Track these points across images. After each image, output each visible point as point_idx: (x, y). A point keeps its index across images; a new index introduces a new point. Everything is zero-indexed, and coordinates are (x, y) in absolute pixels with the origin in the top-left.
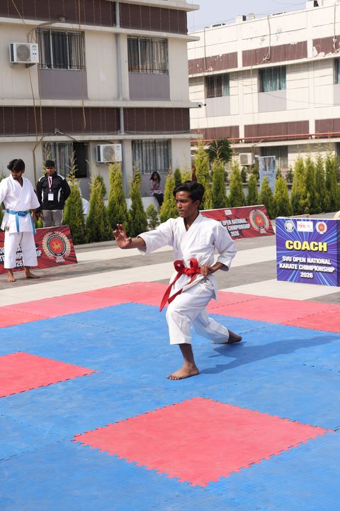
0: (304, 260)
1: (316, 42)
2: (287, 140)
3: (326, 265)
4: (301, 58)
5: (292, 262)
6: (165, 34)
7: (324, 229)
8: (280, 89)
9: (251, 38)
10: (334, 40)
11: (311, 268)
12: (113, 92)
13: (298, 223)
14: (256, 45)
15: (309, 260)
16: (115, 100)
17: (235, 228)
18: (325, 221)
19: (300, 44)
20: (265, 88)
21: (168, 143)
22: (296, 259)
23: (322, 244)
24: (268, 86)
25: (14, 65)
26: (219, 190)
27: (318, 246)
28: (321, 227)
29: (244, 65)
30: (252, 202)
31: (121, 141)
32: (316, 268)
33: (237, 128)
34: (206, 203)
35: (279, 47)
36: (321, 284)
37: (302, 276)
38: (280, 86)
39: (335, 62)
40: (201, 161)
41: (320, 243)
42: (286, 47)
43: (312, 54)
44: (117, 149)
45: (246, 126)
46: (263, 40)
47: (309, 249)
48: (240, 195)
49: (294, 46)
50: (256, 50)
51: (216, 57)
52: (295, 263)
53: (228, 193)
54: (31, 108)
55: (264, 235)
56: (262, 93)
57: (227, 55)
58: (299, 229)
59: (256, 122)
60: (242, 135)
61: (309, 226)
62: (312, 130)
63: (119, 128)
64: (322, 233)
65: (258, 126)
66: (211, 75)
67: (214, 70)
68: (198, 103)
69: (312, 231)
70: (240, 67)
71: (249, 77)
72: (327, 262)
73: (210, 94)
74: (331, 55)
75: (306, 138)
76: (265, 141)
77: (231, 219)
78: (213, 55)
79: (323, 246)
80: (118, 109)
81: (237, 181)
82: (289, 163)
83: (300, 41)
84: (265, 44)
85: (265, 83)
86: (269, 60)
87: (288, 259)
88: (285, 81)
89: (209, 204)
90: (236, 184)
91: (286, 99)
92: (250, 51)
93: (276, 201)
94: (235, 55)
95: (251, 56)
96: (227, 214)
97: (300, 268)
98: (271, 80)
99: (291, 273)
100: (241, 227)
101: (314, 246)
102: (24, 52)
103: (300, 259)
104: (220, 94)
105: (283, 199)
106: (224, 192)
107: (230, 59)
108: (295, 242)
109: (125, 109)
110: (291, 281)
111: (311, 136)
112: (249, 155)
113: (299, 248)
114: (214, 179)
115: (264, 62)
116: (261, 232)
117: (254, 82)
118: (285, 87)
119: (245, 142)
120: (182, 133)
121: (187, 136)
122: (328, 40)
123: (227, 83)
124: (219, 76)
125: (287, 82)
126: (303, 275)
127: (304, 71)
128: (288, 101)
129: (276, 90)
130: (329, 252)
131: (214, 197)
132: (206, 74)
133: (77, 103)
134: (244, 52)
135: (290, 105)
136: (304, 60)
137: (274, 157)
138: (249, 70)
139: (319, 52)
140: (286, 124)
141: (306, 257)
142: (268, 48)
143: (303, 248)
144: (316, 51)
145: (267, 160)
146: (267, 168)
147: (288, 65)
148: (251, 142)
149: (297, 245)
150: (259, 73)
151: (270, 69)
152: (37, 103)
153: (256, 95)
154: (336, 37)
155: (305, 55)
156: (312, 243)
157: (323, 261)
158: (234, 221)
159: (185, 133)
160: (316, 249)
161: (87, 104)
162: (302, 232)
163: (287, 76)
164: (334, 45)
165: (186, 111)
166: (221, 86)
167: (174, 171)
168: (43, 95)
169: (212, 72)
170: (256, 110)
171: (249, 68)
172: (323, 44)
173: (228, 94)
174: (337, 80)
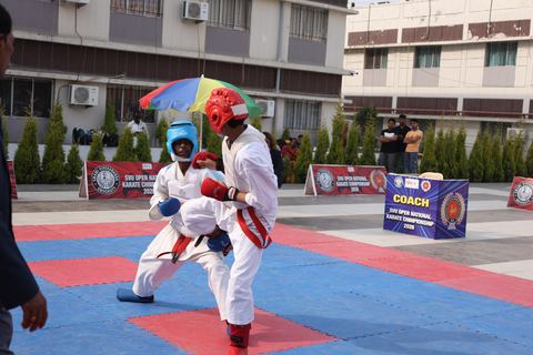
0: (408, 213)
1: (471, 26)
3: (427, 219)
4: (456, 40)
5: (397, 214)
6: (326, 6)
7: (428, 187)
8: (434, 66)
9: (412, 18)
10: (488, 25)
11: (413, 221)
12: (273, 54)
13: (406, 180)
14: (416, 24)
15: (413, 214)
16: (273, 60)
17: (356, 184)
18: (429, 180)
19: (455, 26)
20: (420, 65)
21: (318, 105)
22: (401, 212)
23: (425, 201)
24: (423, 63)
25: (185, 21)
27: (421, 202)
28: (426, 186)
31: (275, 99)
32: (418, 221)
33: (391, 98)
35: (436, 28)
36: (420, 236)
38: (434, 64)
39: (487, 46)
41: (423, 200)
42: (442, 28)
43: (467, 37)
44: (271, 105)
45: (398, 98)
46: (422, 20)
47: (413, 204)
49: (451, 28)
50: (415, 29)
51: (378, 32)
52: (400, 215)
54: (196, 60)
55: (382, 194)
56: (417, 69)
57: (388, 31)
58: (407, 186)
59: (409, 95)
60: (394, 106)
61: (415, 183)
62: (460, 107)
63: (274, 86)
64: (425, 190)
65: (411, 99)
66: (371, 48)
67: (375, 44)
68: (350, 71)
69: (417, 188)
70: (399, 43)
71: (406, 52)
73: (368, 65)
74: (484, 40)
75: (456, 113)
77: (352, 176)
78: (376, 30)
79: (425, 203)
80: (275, 69)
83: (457, 23)
84: (424, 24)
85: (421, 57)
86: (427, 39)
87: (395, 211)
88: (439, 59)
91: (438, 76)
92: (409, 29)
94: (395, 32)
95: (410, 34)
96: (349, 171)
97: (404, 220)
98: (427, 57)
99: (396, 224)
100: (361, 184)
101: (418, 201)
102: (195, 9)
103: (405, 212)
104: (378, 66)
106: (356, 153)
107: (391, 34)
108: (402, 197)
109: (282, 69)
110: (395, 230)
113: (405, 202)
115: (423, 41)
116: (380, 191)
117: (410, 58)
118: (439, 66)
119: (396, 113)
120: (332, 98)
122: (483, 26)
123: (385, 56)
124: (379, 50)
125: (441, 61)
126: (406, 226)
128: (440, 79)
129: (430, 67)
130: (431, 208)
132: (367, 46)
133: (238, 60)
134: (404, 30)
135: (441, 82)
136: (459, 42)
138: (406, 47)
139: (473, 36)
142: (426, 28)
144: (470, 35)
147: (443, 45)
149: (404, 199)
150: (416, 50)
151: (426, 47)
152: (202, 57)
153: (411, 70)
154: (490, 23)
155: (461, 38)
156: (416, 199)
157: (424, 216)
158: (356, 178)
159: (335, 97)
160: (419, 204)
161: (247, 61)
162: (409, 189)
164: (488, 31)
165: (339, 77)
168: (208, 49)
169: (373, 45)
170: (410, 84)
171: (407, 44)
172: (477, 29)
173: (385, 66)
174: (487, 64)
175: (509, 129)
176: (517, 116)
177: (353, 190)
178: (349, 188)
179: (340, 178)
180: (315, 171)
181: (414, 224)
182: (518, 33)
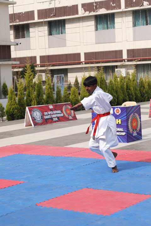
1: (83, 5)
2: (67, 65)
4: (74, 15)
8: (62, 33)
9: (43, 2)
10: (94, 4)
14: (46, 6)
17: (55, 116)
18: (120, 108)
19: (73, 6)
20: (53, 33)
23: (118, 120)
24: (54, 32)
26: (39, 94)
29: (39, 19)
30: (58, 101)
33: (35, 57)
34: (33, 103)
35: (60, 8)
38: (62, 31)
39: (95, 18)
40: (29, 78)
42: (65, 8)
43: (81, 12)
45: (41, 57)
46: (50, 4)
48: (52, 97)
49: (70, 7)
50: (46, 10)
51: (20, 13)
53: (45, 97)
55: (71, 120)
56: (50, 36)
57: (28, 12)
59: (47, 54)
60: (38, 62)
62: (83, 59)
64: (118, 114)
65: (49, 56)
66: (17, 25)
67: (19, 21)
68: (16, 42)
69: (112, 113)
70: (36, 20)
71: (42, 26)
72: (121, 130)
73: (17, 36)
74: (93, 13)
75: (79, 63)
76: (53, 65)
77: (52, 111)
78: (19, 12)
81: (50, 90)
82: (69, 79)
83: (74, 4)
84: (52, 6)
85: (52, 30)
86: (55, 16)
88: (65, 29)
89: (34, 103)
90: (49, 91)
91: (66, 40)
92: (43, 10)
93: (72, 101)
94: (33, 12)
95: (43, 13)
96: (50, 108)
98: (56, 28)
100: (59, 115)
104: (23, 37)
105: (76, 100)
106: (42, 96)
107: (30, 15)
111: (82, 62)
112: (43, 74)
114: (36, 88)
115: (52, 17)
116: (70, 118)
117: (45, 29)
118: (65, 33)
119: (41, 67)
120: (6, 61)
121: (10, 63)
122: (91, 4)
123: (28, 30)
124: (23, 26)
125: (66, 29)
127: (76, 22)
128: (67, 41)
129: (59, 34)
130: (122, 124)
131: (37, 99)
132: (15, 24)
134: (39, 11)
135: (68, 43)
136: (76, 16)
137: (63, 75)
138: (42, 22)
139: (85, 12)
140: (66, 55)
142: (53, 8)
144: (83, 11)
145: (59, 77)
146: (59, 82)
147: (66, 19)
148: (44, 66)
150: (48, 23)
151: (55, 21)
153: (47, 37)
154: (95, 3)
155: (77, 13)
157: (118, 129)
158: (55, 112)
159: (8, 61)
163: (66, 25)
164: (95, 7)
165: (9, 47)
166: (24, 31)
167: (2, 84)
169: (18, 23)
170: (47, 46)
171: (42, 20)
172: (87, 7)
173: (29, 36)
174: (97, 29)
175: (116, 70)
176: (121, 61)
177: (54, 119)
178: (52, 119)
179: (46, 113)
180: (30, 111)
182: (114, 8)
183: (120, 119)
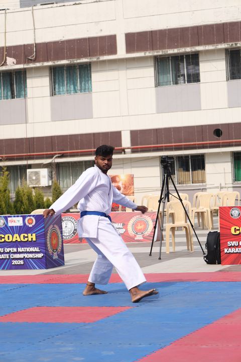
0: (15, 250)
3: (36, 252)
5: (4, 253)
7: (32, 222)
11: (22, 256)
13: (9, 219)
15: (20, 250)
18: (33, 216)
22: (8, 250)
23: (32, 235)
27: (27, 237)
28: (30, 221)
32: (26, 256)
36: (31, 269)
37: (13, 264)
41: (29, 235)
47: (19, 240)
52: (7, 253)
58: (10, 224)
61: (19, 221)
64: (31, 226)
69: (22, 225)
72: (37, 249)
79: (32, 237)
87: (1, 250)
97: (11, 257)
99: (4, 262)
101: (24, 237)
103: (11, 249)
108: (7, 236)
110: (3, 269)
113: (10, 240)
126: (14, 262)
130: (38, 241)
141: (17, 247)
143: (14, 240)
149: (9, 238)
156: (22, 236)
157: (32, 249)
160: (26, 239)
162: (13, 227)
181: (23, 259)
183: (34, 233)
